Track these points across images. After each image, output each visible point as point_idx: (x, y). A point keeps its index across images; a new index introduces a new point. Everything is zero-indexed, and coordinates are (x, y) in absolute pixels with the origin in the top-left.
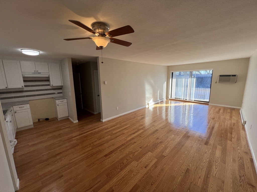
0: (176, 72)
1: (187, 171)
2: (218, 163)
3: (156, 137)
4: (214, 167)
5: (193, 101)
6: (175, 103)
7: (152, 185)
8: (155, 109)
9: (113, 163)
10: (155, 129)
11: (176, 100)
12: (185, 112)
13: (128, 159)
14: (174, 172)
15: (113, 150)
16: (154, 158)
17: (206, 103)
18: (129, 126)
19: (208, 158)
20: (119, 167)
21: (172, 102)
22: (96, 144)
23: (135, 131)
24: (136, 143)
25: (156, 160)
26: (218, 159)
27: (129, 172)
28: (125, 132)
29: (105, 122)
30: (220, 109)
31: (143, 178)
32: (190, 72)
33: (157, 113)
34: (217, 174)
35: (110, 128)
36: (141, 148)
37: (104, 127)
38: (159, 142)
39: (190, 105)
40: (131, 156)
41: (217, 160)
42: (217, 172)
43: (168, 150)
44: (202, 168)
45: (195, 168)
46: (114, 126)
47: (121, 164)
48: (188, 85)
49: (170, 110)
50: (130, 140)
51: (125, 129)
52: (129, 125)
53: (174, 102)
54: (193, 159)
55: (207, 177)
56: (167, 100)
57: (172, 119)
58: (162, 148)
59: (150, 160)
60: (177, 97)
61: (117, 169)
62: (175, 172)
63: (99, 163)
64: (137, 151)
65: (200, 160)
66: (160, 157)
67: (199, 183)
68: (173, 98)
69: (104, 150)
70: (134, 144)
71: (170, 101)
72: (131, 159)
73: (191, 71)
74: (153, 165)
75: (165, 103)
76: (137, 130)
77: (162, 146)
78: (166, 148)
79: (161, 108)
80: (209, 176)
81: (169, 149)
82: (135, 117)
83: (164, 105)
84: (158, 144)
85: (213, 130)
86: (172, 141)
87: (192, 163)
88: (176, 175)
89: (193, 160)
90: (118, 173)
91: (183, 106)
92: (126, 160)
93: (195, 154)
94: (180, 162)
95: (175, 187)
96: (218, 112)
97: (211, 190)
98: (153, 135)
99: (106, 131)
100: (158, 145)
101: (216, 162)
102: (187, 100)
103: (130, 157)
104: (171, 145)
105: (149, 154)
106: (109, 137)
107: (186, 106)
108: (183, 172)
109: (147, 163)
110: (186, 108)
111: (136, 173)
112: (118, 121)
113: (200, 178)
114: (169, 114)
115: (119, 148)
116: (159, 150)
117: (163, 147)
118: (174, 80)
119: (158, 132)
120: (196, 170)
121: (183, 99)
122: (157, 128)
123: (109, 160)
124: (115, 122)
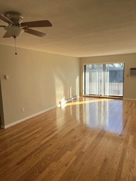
0: (89, 65)
1: (105, 160)
2: (131, 149)
3: (74, 136)
4: (127, 153)
5: (108, 97)
6: (89, 100)
7: (74, 178)
9: (29, 169)
10: (71, 128)
11: (91, 97)
12: (101, 108)
13: (45, 162)
14: (94, 163)
15: (26, 157)
16: (74, 156)
17: (120, 98)
18: (41, 130)
19: (122, 147)
20: (37, 171)
21: (86, 99)
22: (2, 155)
23: (49, 133)
24: (52, 145)
25: (75, 157)
26: (130, 146)
27: (49, 173)
28: (37, 135)
29: (7, 129)
30: (132, 103)
31: (65, 174)
32: (103, 64)
34: (129, 158)
35: (17, 134)
36: (58, 149)
38: (77, 141)
39: (105, 101)
40: (49, 158)
41: (130, 147)
42: (129, 156)
43: (87, 146)
44: (117, 155)
45: (112, 157)
46: (22, 132)
47: (38, 168)
48: (102, 80)
49: (85, 107)
50: (45, 143)
51: (36, 133)
52: (41, 128)
53: (88, 99)
54: (110, 149)
55: (122, 161)
56: (81, 97)
58: (80, 145)
59: (70, 158)
60: (91, 94)
61: (35, 173)
62: (95, 163)
63: (12, 173)
64: (55, 152)
65: (115, 149)
66: (80, 154)
67: (115, 167)
68: (87, 94)
69: (14, 159)
70: (49, 146)
71: (84, 99)
72: (50, 160)
73: (104, 63)
74: (73, 162)
75: (78, 101)
76: (51, 132)
77: (80, 143)
78: (84, 145)
79: (74, 107)
80: (123, 160)
81: (87, 145)
82: (46, 118)
83: (78, 103)
84: (76, 142)
85: (126, 123)
86: (90, 138)
87: (109, 153)
88: (96, 166)
89: (110, 150)
90: (37, 177)
91: (98, 102)
92: (44, 163)
93: (112, 145)
94: (99, 154)
95: (95, 175)
96: (131, 106)
97: (125, 170)
98: (69, 135)
99: (12, 138)
100: (76, 143)
101: (129, 149)
102: (102, 96)
103: (47, 159)
104: (89, 142)
105: (68, 153)
106: (18, 144)
107: (101, 102)
108: (102, 162)
109: (66, 162)
110: (101, 104)
111: (57, 172)
112: (26, 125)
113: (116, 163)
114: (84, 112)
115: (32, 153)
116: (77, 148)
117: (81, 144)
118: (87, 74)
119: (74, 131)
120: (112, 158)
121: (98, 95)
122: (73, 127)
123: (24, 167)
124: (22, 127)
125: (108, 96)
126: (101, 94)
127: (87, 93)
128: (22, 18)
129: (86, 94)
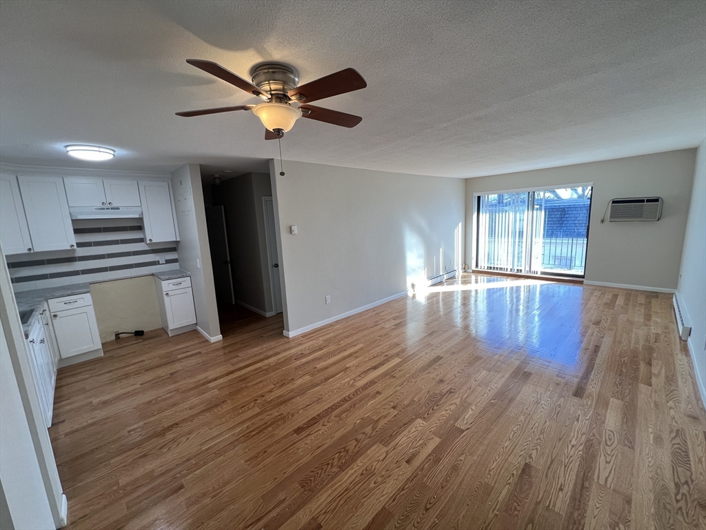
0: (490, 196)
1: (523, 470)
2: (613, 447)
3: (437, 379)
4: (601, 459)
5: (539, 275)
6: (489, 281)
7: (427, 510)
8: (433, 298)
9: (319, 451)
10: (433, 355)
11: (492, 273)
12: (518, 305)
13: (359, 438)
14: (489, 474)
15: (318, 415)
16: (433, 436)
17: (576, 280)
18: (361, 349)
19: (584, 434)
20: (336, 461)
21: (479, 278)
22: (271, 400)
23: (378, 360)
24: (381, 393)
25: (437, 440)
26: (612, 435)
27: (362, 474)
28: (351, 363)
29: (294, 339)
30: (615, 297)
31: (403, 490)
32: (529, 193)
33: (439, 311)
34: (610, 480)
35: (310, 354)
36: (394, 408)
37: (293, 351)
38: (444, 391)
39: (531, 287)
40: (368, 430)
41: (610, 440)
42: (610, 472)
43: (471, 412)
44: (567, 461)
45: (549, 463)
46: (321, 349)
47: (340, 452)
48: (523, 232)
49: (476, 301)
50: (365, 387)
51: (350, 355)
52: (361, 345)
53: (485, 278)
54: (542, 436)
55: (583, 487)
56: (466, 274)
57: (480, 326)
58: (453, 407)
59: (421, 442)
60: (492, 266)
61: (329, 466)
62: (492, 473)
63: (281, 452)
64: (385, 417)
65: (560, 439)
66: (450, 434)
67: (558, 504)
68: (483, 268)
69: (293, 416)
70: (374, 397)
71: (473, 277)
72: (369, 437)
73: (530, 190)
74: (429, 455)
75: (460, 282)
76: (382, 358)
77: (454, 402)
78: (464, 406)
79: (449, 296)
80: (587, 484)
81: (472, 410)
82: (377, 322)
83: (458, 288)
84: (443, 396)
85: (596, 356)
86: (481, 388)
87: (538, 447)
88: (493, 483)
89: (542, 439)
90: (332, 479)
91: (512, 288)
92: (354, 443)
93: (548, 423)
94: (506, 444)
95: (491, 516)
96: (611, 304)
97: (593, 522)
98: (427, 371)
99: (298, 363)
100: (443, 400)
101: (607, 445)
102: (523, 274)
103: (364, 433)
104: (479, 400)
105: (418, 425)
106: (307, 378)
107: (518, 288)
108: (515, 472)
109: (411, 451)
110: (520, 295)
111: (383, 476)
112: (332, 335)
113: (561, 489)
114: (473, 313)
115: (333, 408)
116: (444, 413)
117: (455, 404)
118: (484, 217)
119: (440, 362)
120: (549, 468)
121: (511, 270)
122: (438, 352)
123: (308, 442)
124: (324, 338)
125: (539, 273)
126: (519, 268)
127: (483, 265)
128: (294, 80)
129: (479, 267)
